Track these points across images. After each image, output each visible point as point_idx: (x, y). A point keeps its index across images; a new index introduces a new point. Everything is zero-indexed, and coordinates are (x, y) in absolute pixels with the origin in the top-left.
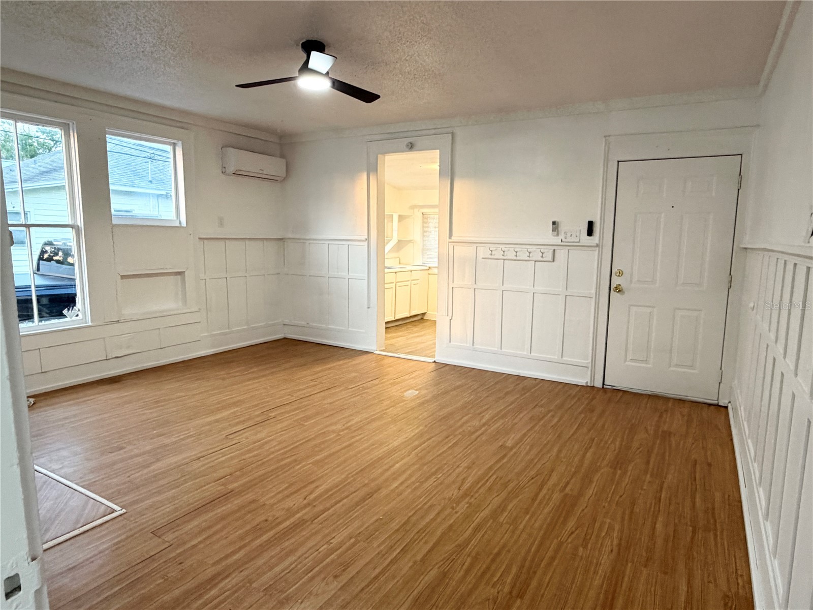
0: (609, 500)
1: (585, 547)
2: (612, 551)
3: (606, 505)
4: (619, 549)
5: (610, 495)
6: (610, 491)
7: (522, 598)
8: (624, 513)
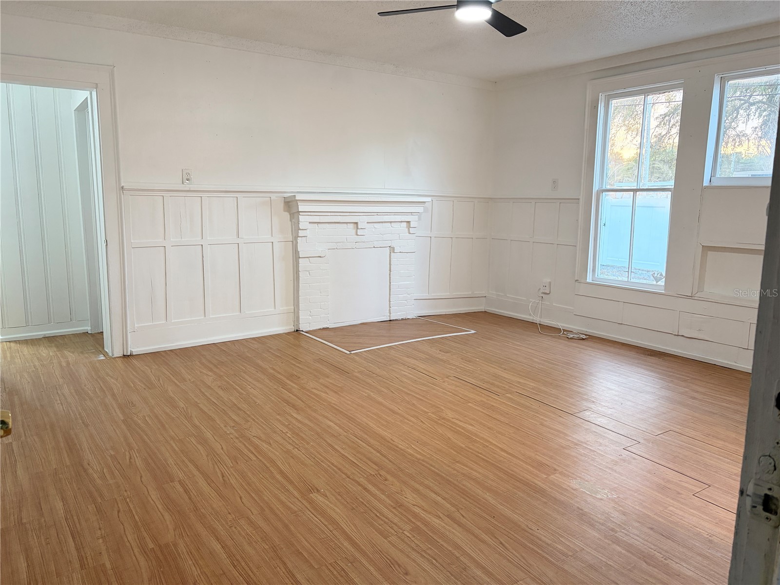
0: (128, 500)
1: (111, 456)
2: (89, 464)
3: (125, 494)
4: (84, 468)
5: (132, 506)
6: (136, 511)
7: (123, 421)
8: (101, 496)
